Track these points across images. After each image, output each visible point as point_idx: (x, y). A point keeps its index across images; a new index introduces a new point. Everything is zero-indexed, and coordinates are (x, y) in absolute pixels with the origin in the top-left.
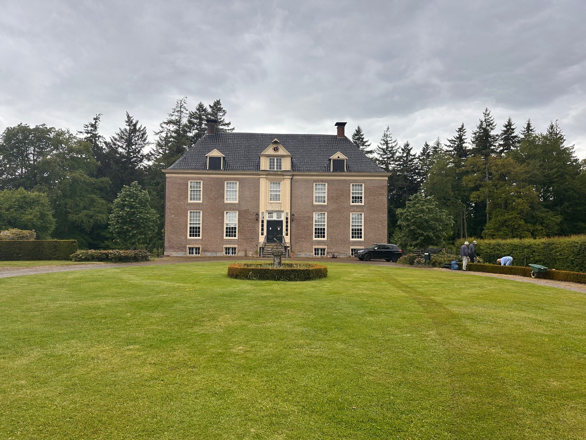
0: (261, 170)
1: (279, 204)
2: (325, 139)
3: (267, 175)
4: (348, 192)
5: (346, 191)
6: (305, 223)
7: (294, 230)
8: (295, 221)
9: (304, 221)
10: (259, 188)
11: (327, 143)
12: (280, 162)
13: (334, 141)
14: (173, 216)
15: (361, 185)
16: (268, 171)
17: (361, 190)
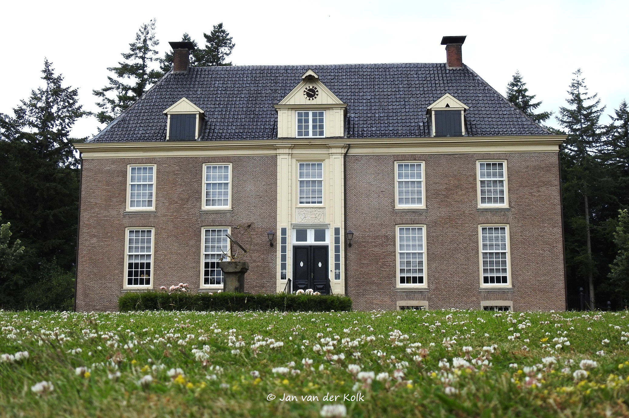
0: (280, 139)
1: (319, 210)
2: (420, 72)
3: (293, 147)
4: (471, 179)
5: (468, 177)
6: (376, 249)
7: (353, 267)
8: (355, 246)
9: (376, 247)
10: (276, 177)
11: (424, 79)
12: (321, 121)
13: (440, 75)
14: (94, 240)
15: (501, 165)
16: (295, 138)
17: (501, 175)
